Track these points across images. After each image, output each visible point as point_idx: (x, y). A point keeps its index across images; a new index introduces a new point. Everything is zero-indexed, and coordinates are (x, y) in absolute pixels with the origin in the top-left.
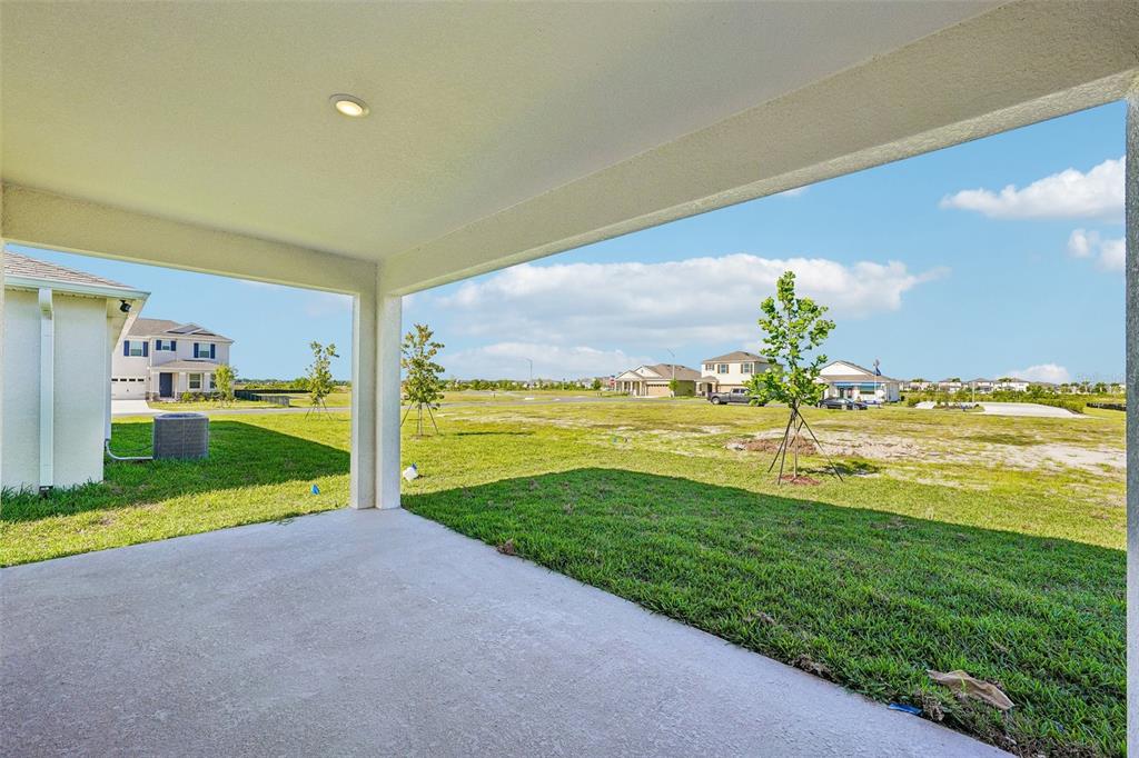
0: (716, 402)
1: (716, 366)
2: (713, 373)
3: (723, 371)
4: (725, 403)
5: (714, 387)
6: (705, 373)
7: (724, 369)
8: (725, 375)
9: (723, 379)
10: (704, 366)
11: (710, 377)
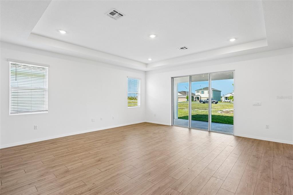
0: (202, 103)
1: (200, 92)
2: (199, 94)
3: (202, 93)
4: (205, 103)
5: (199, 98)
6: (196, 94)
7: (203, 93)
8: (203, 94)
9: (202, 95)
10: (196, 92)
11: (198, 95)
